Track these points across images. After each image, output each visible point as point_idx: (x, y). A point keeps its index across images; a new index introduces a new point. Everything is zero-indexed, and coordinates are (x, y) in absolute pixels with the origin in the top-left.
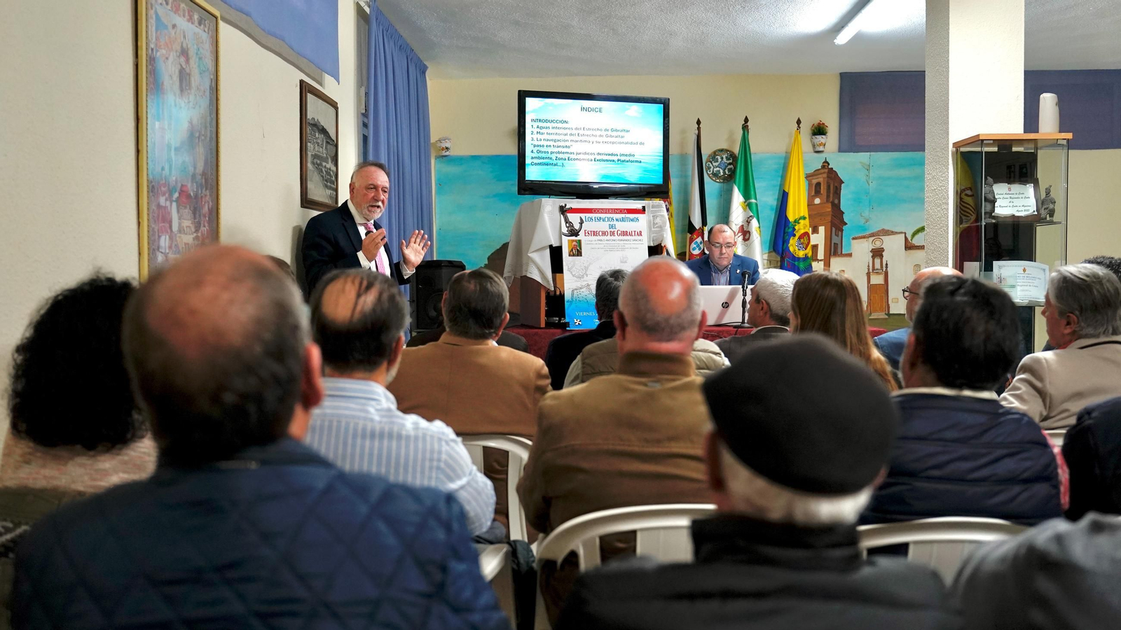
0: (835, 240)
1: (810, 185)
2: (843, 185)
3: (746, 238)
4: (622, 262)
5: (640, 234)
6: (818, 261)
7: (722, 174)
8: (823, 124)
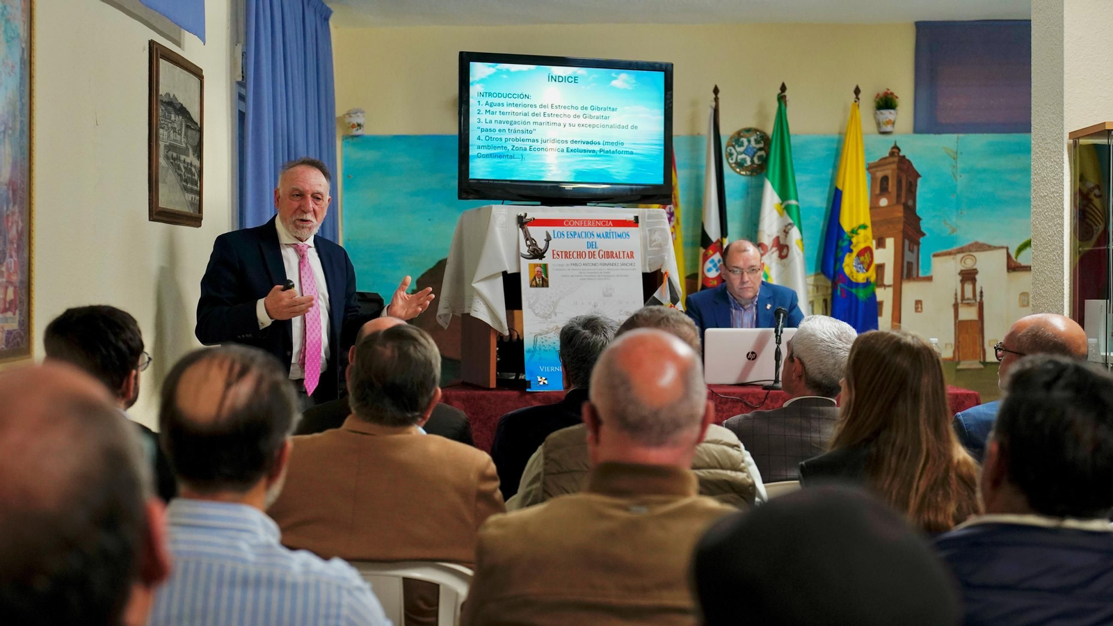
0: (909, 257)
1: (873, 179)
2: (919, 181)
3: (784, 254)
4: (605, 295)
5: (631, 255)
6: (885, 286)
7: (749, 163)
8: (892, 94)
